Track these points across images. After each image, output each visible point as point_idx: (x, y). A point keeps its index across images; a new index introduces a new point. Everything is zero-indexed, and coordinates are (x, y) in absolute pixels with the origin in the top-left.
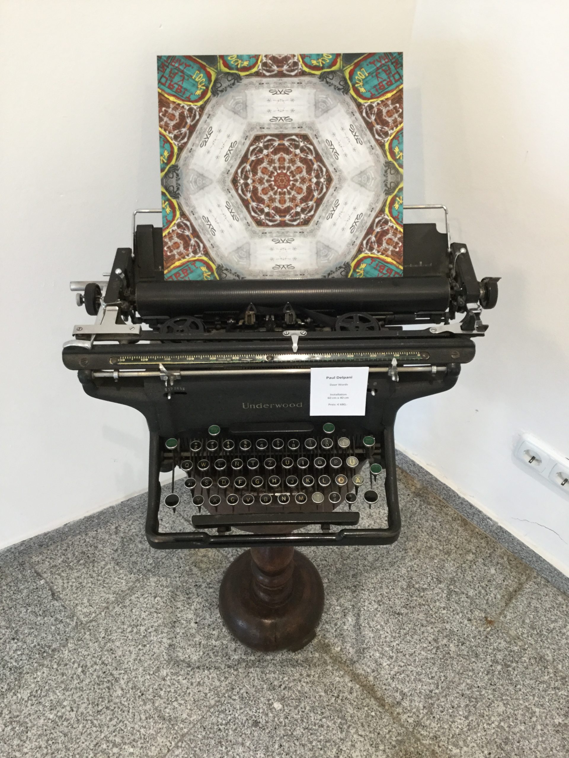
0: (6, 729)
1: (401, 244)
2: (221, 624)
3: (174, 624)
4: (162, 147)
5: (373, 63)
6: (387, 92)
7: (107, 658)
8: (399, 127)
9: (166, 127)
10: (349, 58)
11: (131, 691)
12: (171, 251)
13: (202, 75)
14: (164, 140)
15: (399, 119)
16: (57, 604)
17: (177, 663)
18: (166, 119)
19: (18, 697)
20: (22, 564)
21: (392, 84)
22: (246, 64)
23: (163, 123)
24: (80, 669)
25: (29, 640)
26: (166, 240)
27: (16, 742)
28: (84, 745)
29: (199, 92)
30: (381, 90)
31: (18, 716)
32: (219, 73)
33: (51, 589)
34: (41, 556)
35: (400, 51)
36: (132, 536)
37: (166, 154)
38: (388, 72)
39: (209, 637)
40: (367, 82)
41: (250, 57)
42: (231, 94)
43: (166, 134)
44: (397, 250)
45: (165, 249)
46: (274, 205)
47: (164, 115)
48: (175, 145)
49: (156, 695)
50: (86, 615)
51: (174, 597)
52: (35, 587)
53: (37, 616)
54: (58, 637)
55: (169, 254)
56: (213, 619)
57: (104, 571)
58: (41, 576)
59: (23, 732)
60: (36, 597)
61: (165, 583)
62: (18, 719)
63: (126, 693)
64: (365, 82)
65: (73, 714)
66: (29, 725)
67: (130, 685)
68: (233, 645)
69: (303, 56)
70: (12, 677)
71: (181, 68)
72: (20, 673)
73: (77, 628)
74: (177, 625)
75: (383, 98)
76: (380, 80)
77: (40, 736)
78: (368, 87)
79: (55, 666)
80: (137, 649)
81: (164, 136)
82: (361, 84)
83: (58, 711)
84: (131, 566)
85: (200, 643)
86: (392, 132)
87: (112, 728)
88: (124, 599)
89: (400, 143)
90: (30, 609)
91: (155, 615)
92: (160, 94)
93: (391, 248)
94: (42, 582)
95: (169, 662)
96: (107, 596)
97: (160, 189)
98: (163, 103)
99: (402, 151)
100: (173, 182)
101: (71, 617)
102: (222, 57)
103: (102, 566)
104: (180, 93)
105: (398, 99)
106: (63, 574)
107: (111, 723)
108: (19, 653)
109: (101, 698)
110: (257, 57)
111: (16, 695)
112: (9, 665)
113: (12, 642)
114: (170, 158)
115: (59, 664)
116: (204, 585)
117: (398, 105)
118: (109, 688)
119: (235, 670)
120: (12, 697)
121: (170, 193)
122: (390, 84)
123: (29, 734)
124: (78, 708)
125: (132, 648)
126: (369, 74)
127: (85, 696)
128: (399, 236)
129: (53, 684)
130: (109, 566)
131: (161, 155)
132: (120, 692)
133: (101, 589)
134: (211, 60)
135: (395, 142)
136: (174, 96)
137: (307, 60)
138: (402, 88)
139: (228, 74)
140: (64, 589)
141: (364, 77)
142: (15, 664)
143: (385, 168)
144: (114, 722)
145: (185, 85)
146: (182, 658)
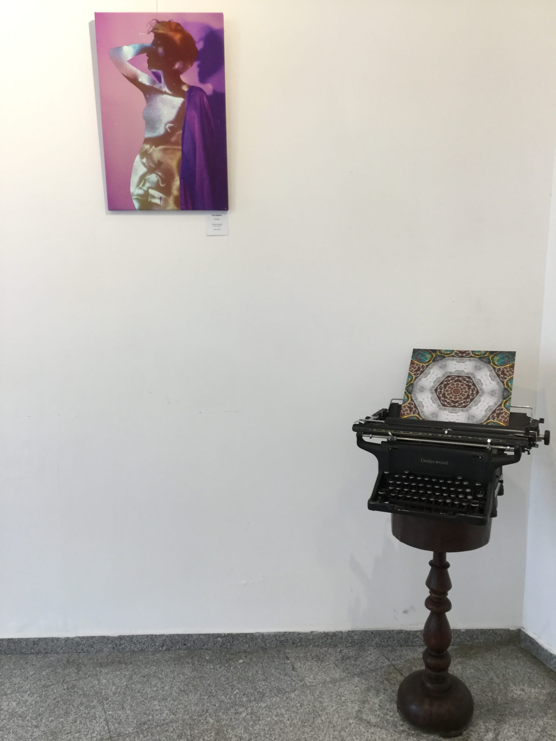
0: (247, 716)
1: (508, 418)
2: (396, 711)
3: (364, 702)
4: (409, 377)
5: (503, 355)
6: (507, 364)
7: (317, 704)
8: (512, 376)
9: (412, 371)
10: (491, 353)
11: (327, 723)
12: (404, 412)
13: (430, 355)
14: (410, 375)
15: (512, 374)
16: (294, 673)
17: (361, 719)
18: (412, 368)
19: (258, 705)
20: (279, 651)
21: (510, 362)
22: (448, 353)
23: (411, 369)
24: (299, 704)
25: (273, 683)
26: (403, 408)
27: (251, 723)
28: (291, 737)
29: (427, 361)
30: (505, 363)
31: (256, 713)
32: (437, 355)
33: (293, 666)
34: (291, 651)
35: (515, 351)
36: (350, 656)
37: (410, 379)
38: (509, 358)
39: (386, 714)
40: (499, 361)
41: (450, 351)
42: (440, 362)
43: (411, 373)
44: (506, 420)
45: (402, 411)
46: (451, 399)
47: (412, 367)
48: (414, 377)
49: (343, 729)
50: (310, 682)
51: (368, 690)
52: (284, 662)
53: (281, 675)
54: (291, 687)
55: (403, 413)
56: (392, 707)
57: (327, 667)
58: (288, 659)
59: (256, 720)
60: (283, 667)
61: (364, 682)
62: (255, 714)
63: (324, 723)
64: (498, 361)
65: (289, 722)
66: (261, 718)
67: (328, 720)
68: (401, 723)
69: (472, 351)
70: (258, 696)
71: (422, 353)
72: (263, 696)
73: (303, 687)
74: (366, 703)
75: (505, 366)
76: (505, 360)
77: (266, 725)
78: (499, 362)
79: (285, 698)
80: (337, 706)
81: (410, 374)
82: (496, 361)
83: (280, 718)
84: (345, 669)
85: (379, 715)
86: (508, 378)
87: (310, 735)
88: (335, 682)
89: (512, 382)
90: (277, 671)
91: (354, 694)
92: (412, 360)
93: (503, 419)
94: (288, 662)
95: (356, 718)
96: (326, 678)
97: (404, 390)
98: (412, 363)
99: (512, 385)
100: (410, 389)
101: (301, 681)
102: (439, 350)
103: (327, 664)
104: (420, 361)
105: (512, 367)
106: (302, 661)
107: (311, 733)
108: (265, 687)
109: (308, 720)
110: (453, 351)
111: (258, 704)
112: (258, 690)
113: (263, 681)
114: (411, 381)
115: (287, 698)
116: (389, 691)
117: (512, 369)
118: (314, 718)
119: (398, 734)
120: (255, 704)
121: (408, 392)
122: (509, 362)
123: (260, 722)
124: (292, 720)
125: (334, 705)
126: (500, 358)
127: (298, 717)
128: (508, 415)
129: (281, 706)
130: (331, 665)
131: (408, 380)
132: (320, 722)
133: (323, 674)
134: (434, 351)
135: (509, 381)
136: (417, 361)
137: (474, 353)
138: (514, 364)
139: (440, 355)
140: (300, 667)
141: (498, 359)
142: (261, 691)
143: (503, 390)
144: (313, 733)
145: (422, 358)
146: (365, 719)
